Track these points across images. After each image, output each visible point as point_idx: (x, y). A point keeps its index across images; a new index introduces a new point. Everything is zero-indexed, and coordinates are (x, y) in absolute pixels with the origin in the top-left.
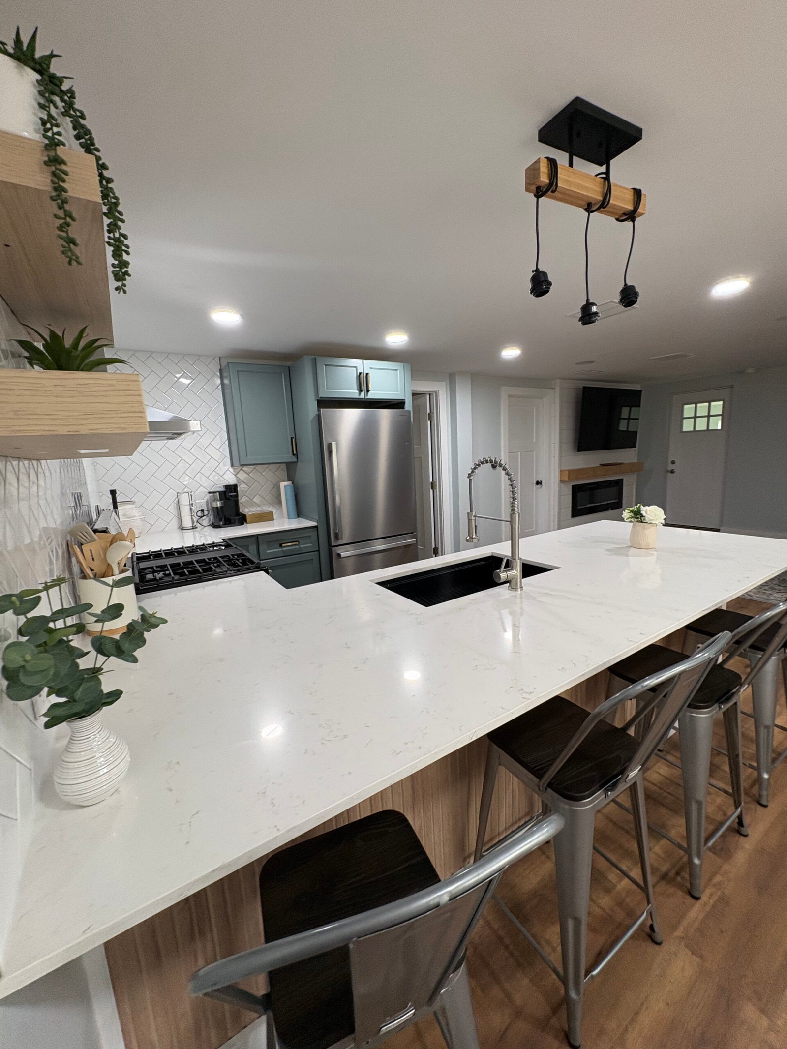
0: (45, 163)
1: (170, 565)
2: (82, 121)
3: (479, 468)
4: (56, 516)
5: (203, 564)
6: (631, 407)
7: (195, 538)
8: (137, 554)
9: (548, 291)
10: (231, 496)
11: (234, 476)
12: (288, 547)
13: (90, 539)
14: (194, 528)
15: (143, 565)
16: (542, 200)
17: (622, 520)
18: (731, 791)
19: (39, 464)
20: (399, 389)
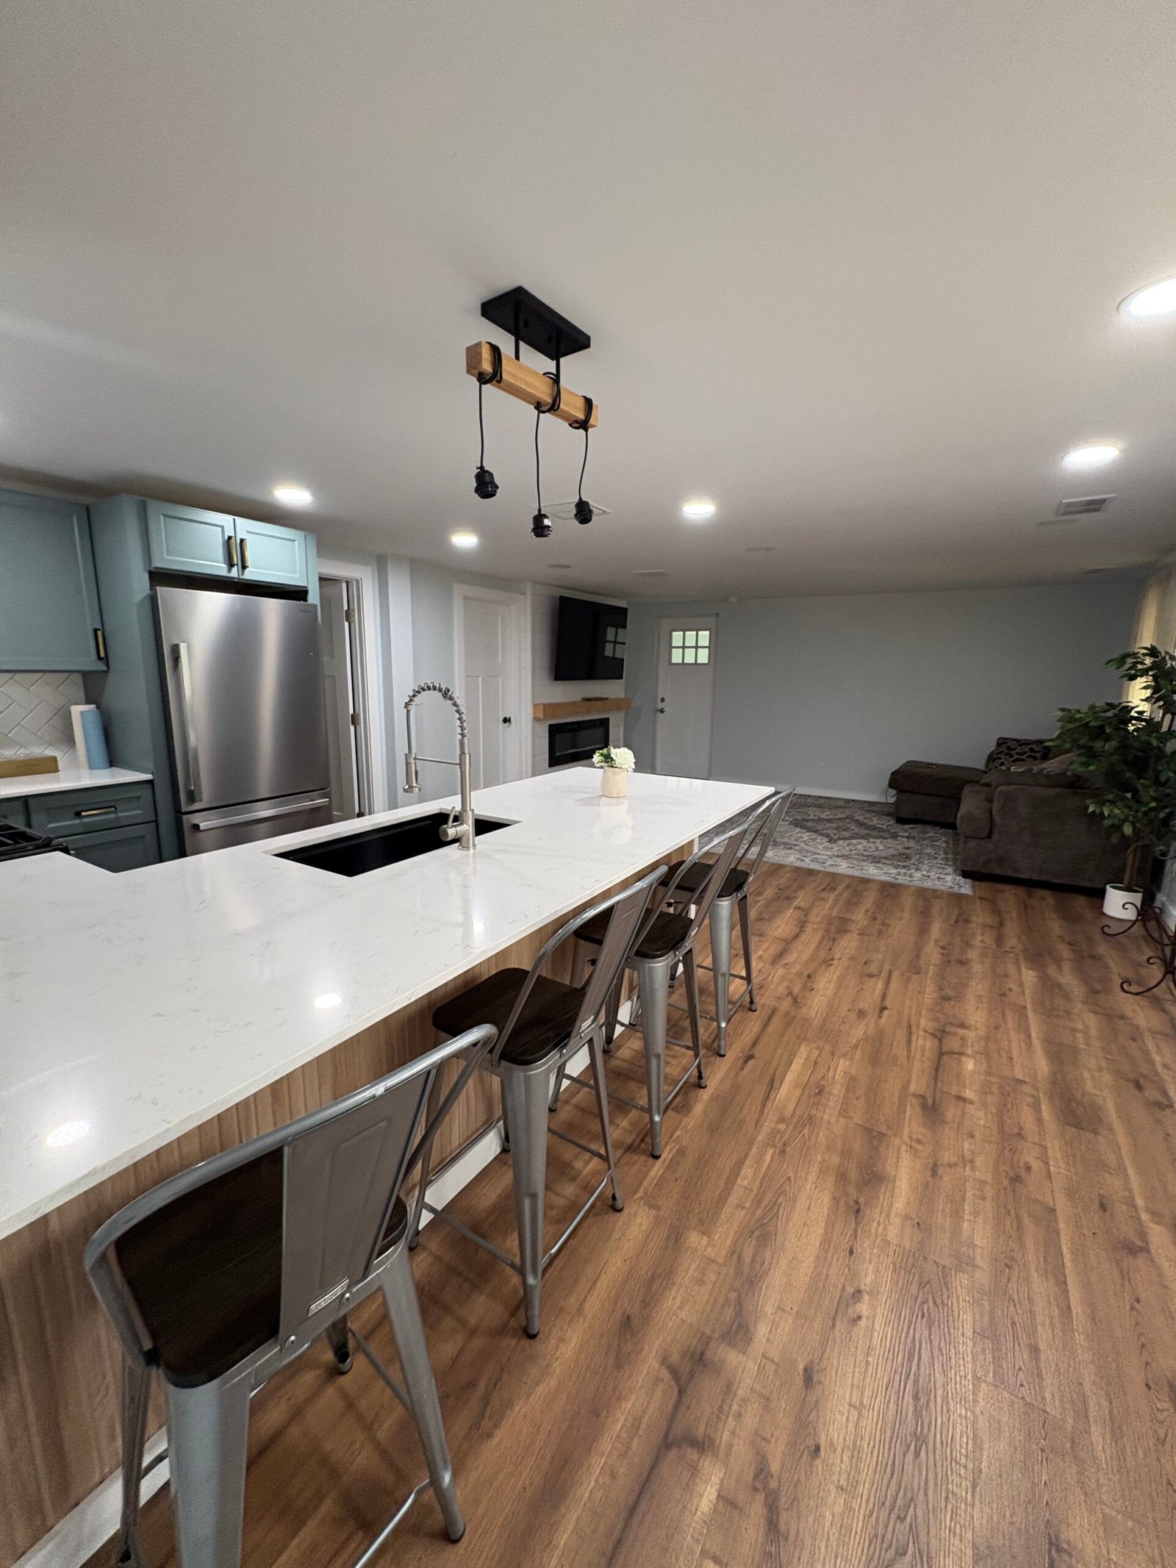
3: (419, 696)
6: (617, 628)
9: (494, 495)
12: (94, 816)
16: (486, 387)
20: (298, 570)
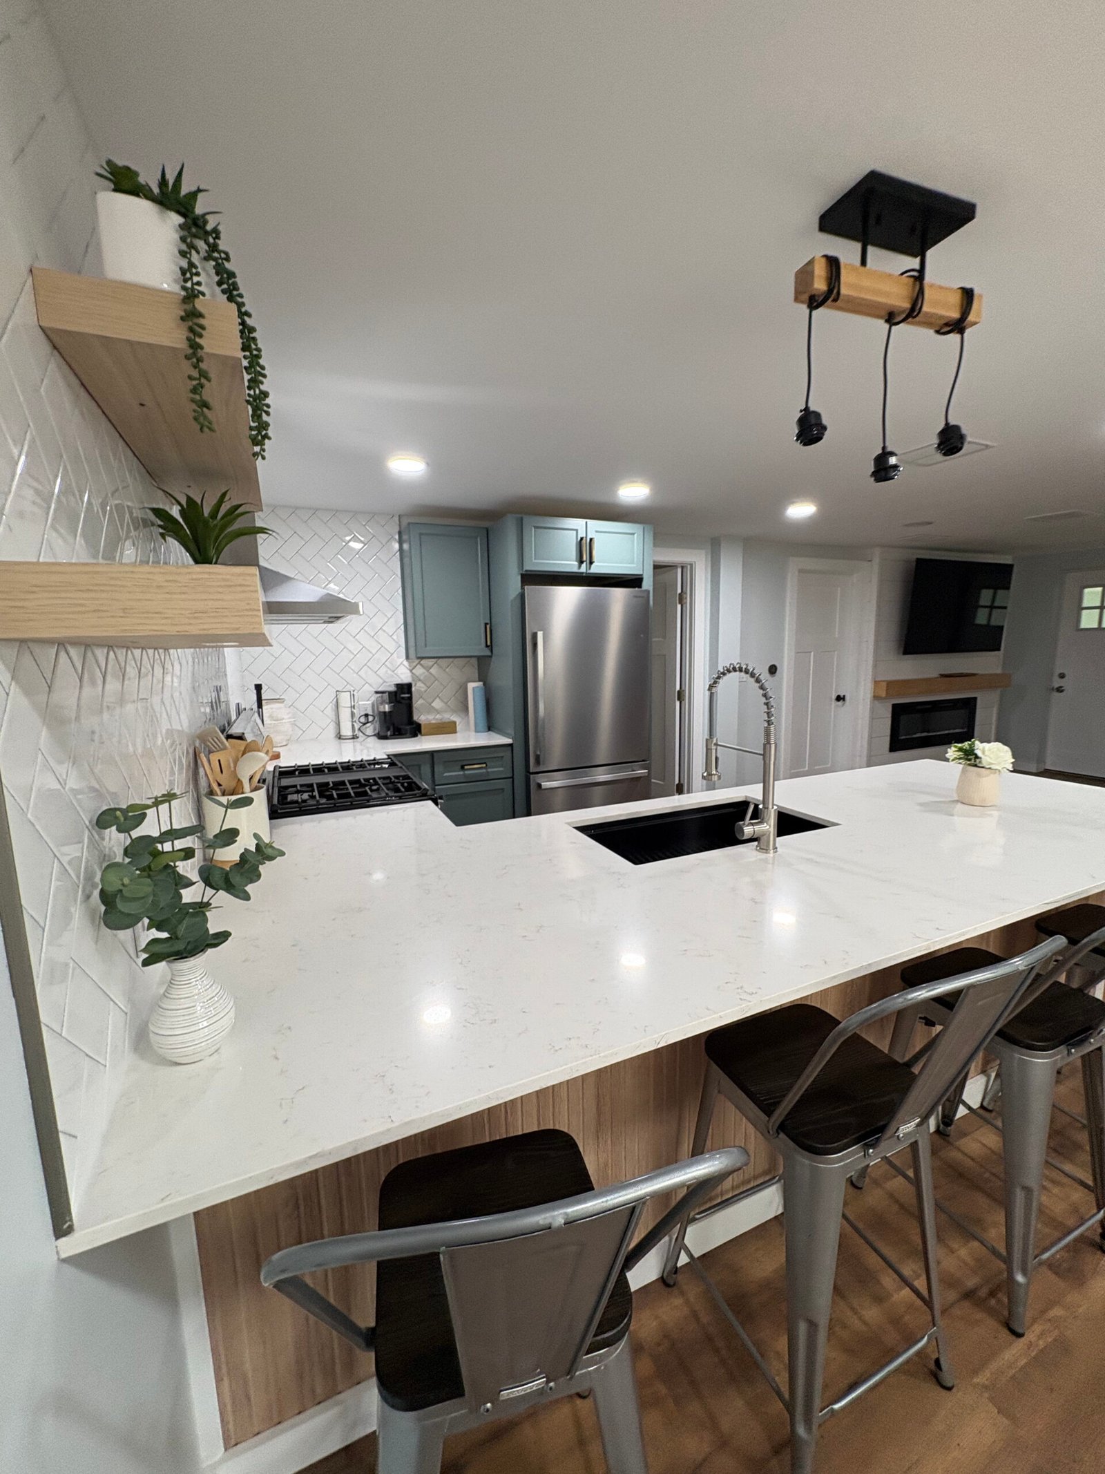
0: (182, 319)
1: (317, 784)
2: (227, 265)
3: (724, 677)
4: (183, 717)
5: (358, 786)
6: (996, 588)
7: (355, 750)
8: (280, 767)
9: (821, 439)
10: (403, 698)
11: (409, 672)
12: (474, 770)
13: (221, 747)
14: (354, 737)
15: (285, 782)
16: (817, 312)
17: (947, 760)
18: (1090, 1183)
19: (167, 654)
20: (635, 560)
